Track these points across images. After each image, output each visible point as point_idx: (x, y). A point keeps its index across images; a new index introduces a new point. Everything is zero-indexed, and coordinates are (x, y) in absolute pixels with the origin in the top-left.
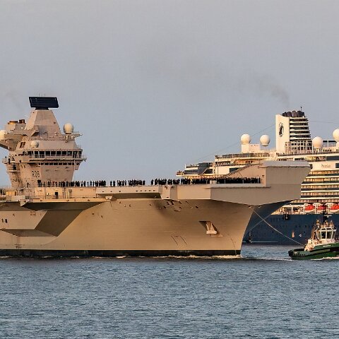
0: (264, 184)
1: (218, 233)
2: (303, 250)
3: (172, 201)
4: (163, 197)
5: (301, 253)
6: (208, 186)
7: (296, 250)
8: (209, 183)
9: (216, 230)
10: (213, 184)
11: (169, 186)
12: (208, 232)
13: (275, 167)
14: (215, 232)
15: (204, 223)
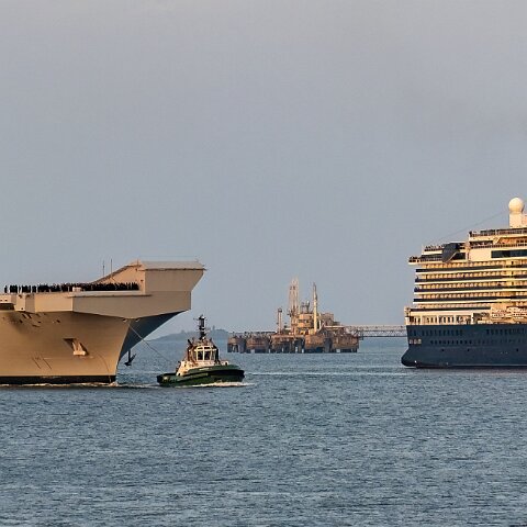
0: (142, 291)
1: (87, 354)
2: (175, 374)
3: (28, 314)
4: (18, 308)
5: (172, 378)
6: (70, 294)
7: (166, 375)
8: (71, 290)
9: (84, 349)
10: (77, 291)
11: (25, 295)
12: (75, 353)
13: (157, 270)
14: (84, 353)
15: (70, 341)
